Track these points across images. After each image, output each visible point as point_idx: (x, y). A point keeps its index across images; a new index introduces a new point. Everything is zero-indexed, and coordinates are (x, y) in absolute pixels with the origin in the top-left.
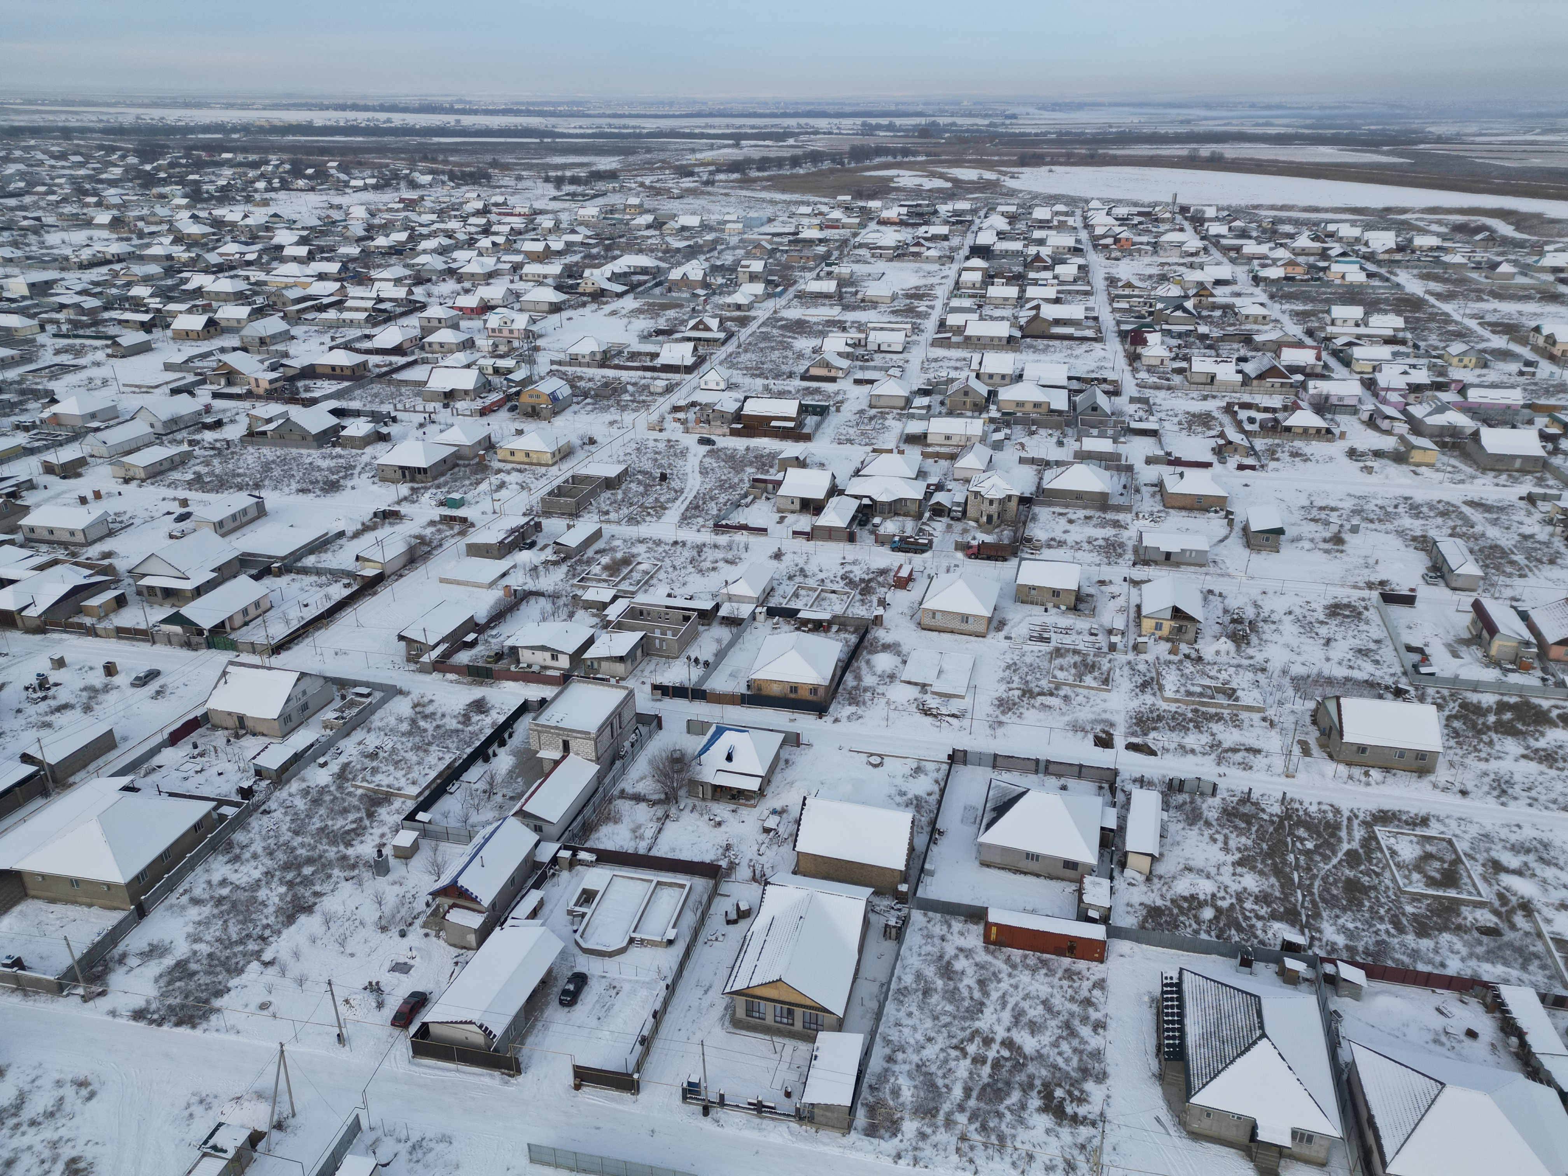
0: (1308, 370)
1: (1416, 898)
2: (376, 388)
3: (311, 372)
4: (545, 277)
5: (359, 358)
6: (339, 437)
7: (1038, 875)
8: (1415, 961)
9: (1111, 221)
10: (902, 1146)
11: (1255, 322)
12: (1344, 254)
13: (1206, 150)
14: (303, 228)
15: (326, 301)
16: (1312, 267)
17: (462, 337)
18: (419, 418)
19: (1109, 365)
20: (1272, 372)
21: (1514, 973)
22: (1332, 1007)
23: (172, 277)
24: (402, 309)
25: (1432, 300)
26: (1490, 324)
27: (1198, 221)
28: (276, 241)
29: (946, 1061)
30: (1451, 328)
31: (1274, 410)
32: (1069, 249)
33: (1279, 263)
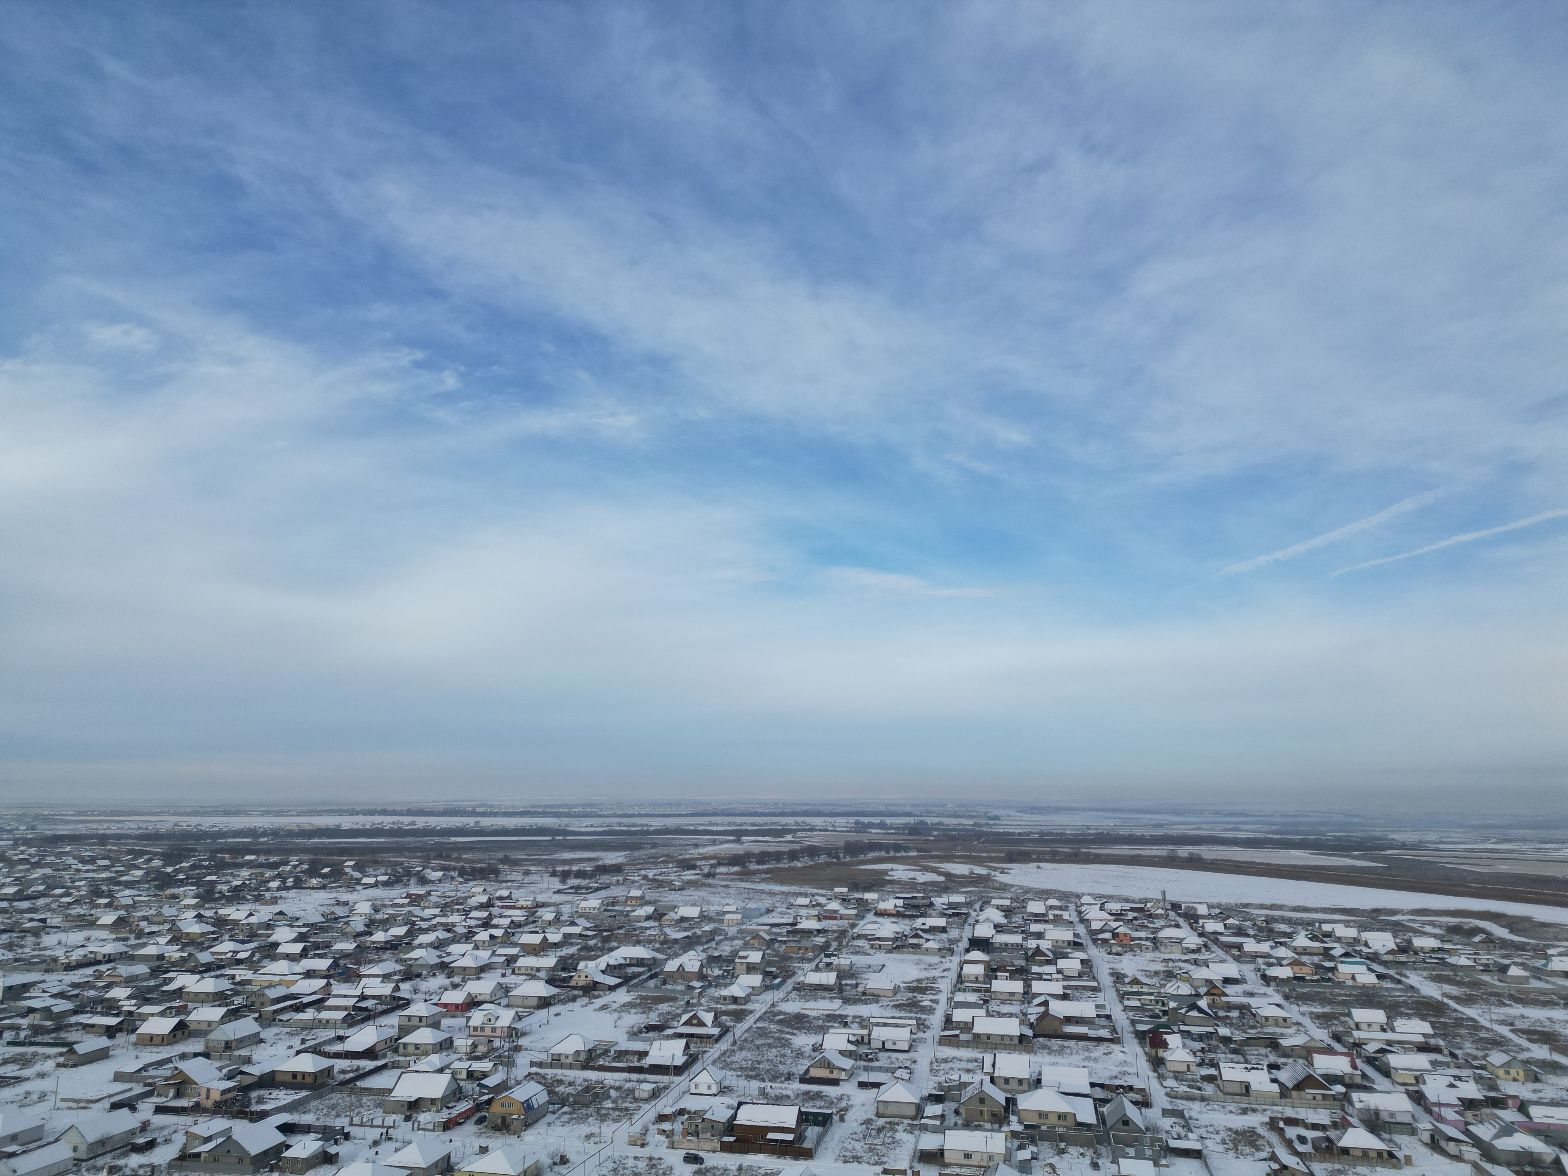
0: (1347, 1080)
2: (336, 1098)
3: (270, 1081)
4: (538, 970)
5: (325, 1063)
6: (280, 1159)
9: (1105, 915)
11: (1277, 1025)
12: (1346, 955)
13: (1183, 851)
14: (304, 925)
15: (306, 1000)
16: (1318, 967)
17: (441, 1036)
18: (375, 1134)
19: (1132, 1070)
20: (1310, 1082)
23: (157, 977)
24: (384, 1007)
26: (1522, 1031)
27: (1192, 918)
28: (273, 938)
30: (1483, 1035)
31: (1323, 1128)
32: (1069, 942)
33: (1284, 962)
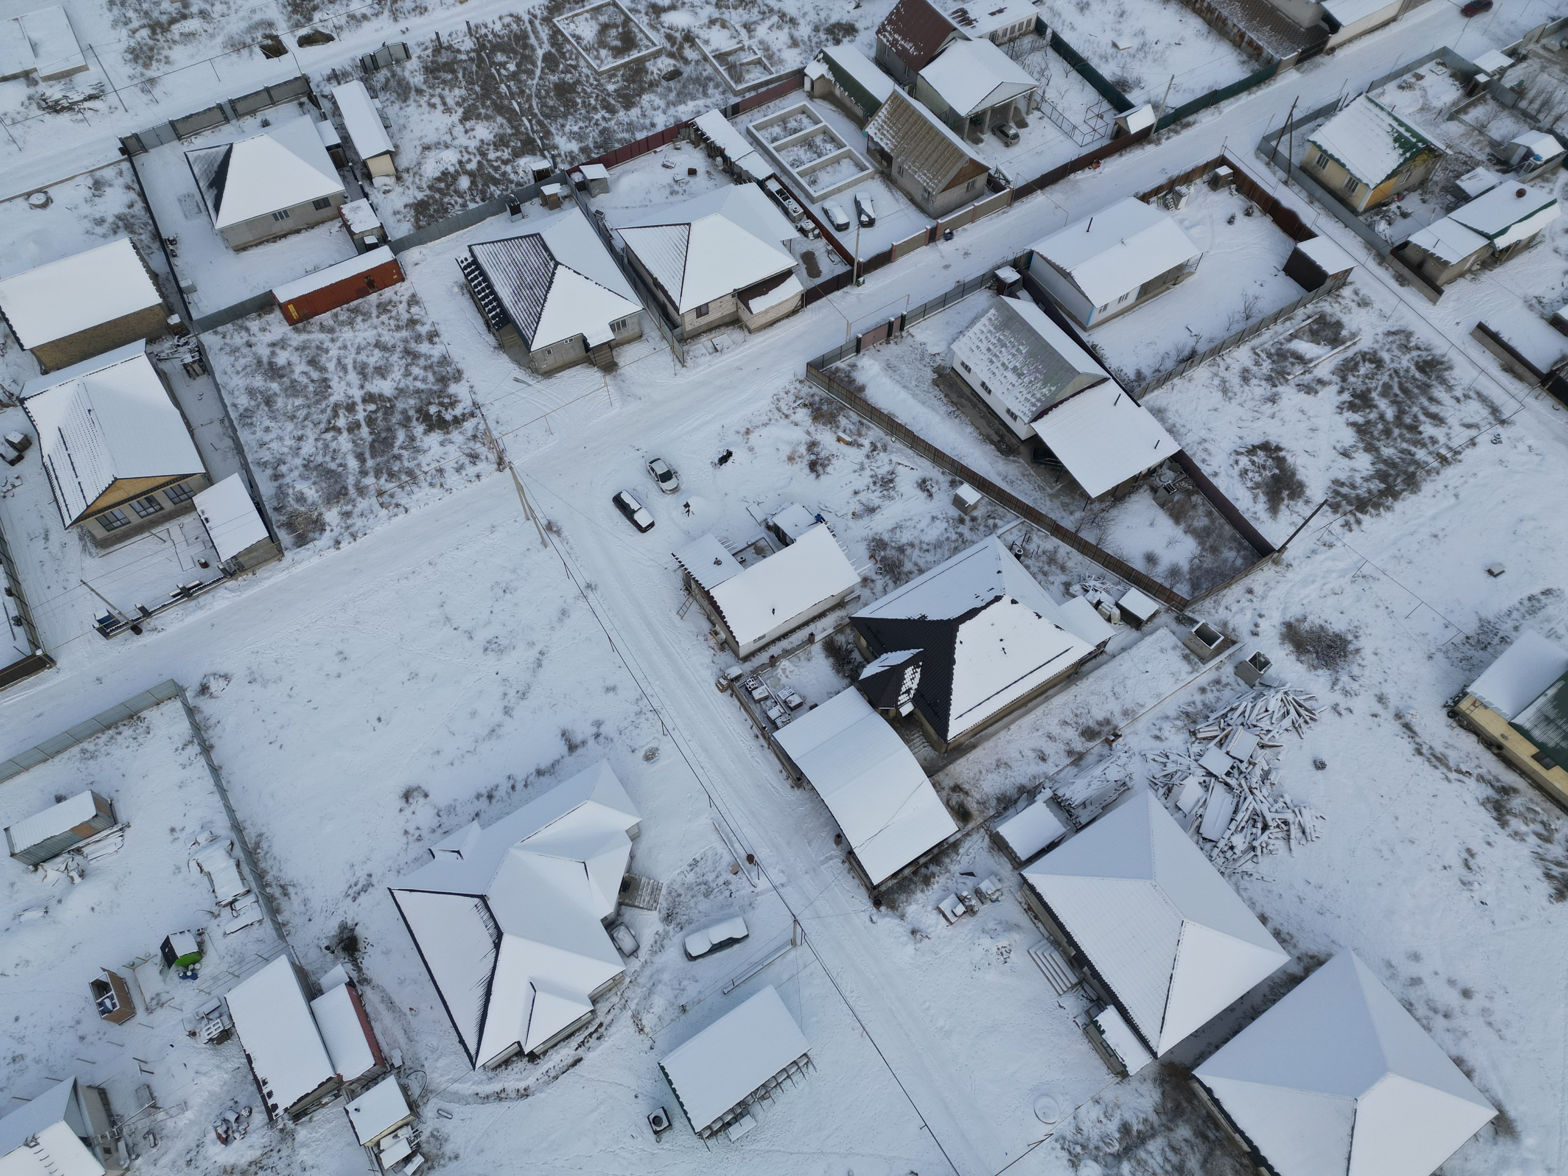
1: (611, 74)
7: (298, 231)
8: (633, 134)
10: (335, 534)
21: (701, 102)
22: (593, 209)
29: (326, 446)
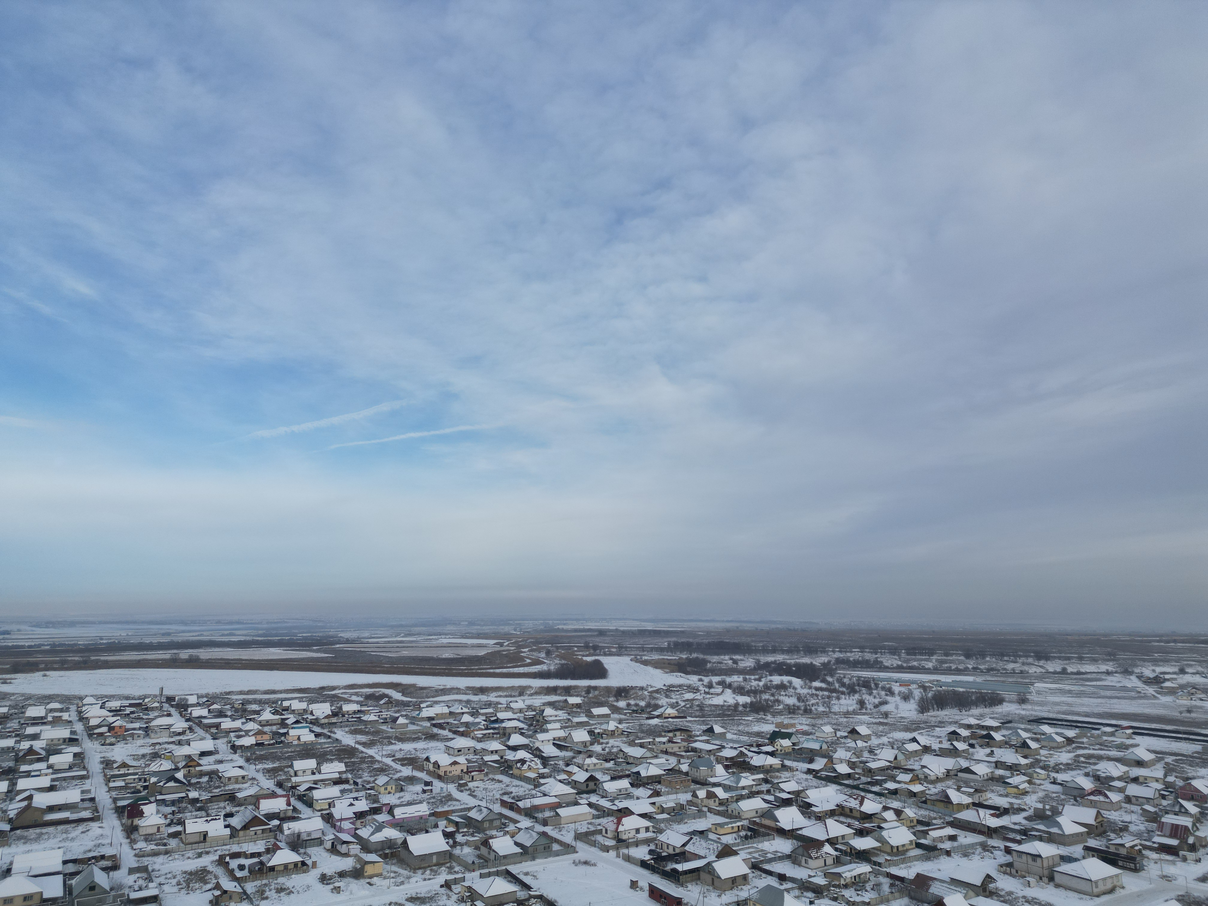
0: (282, 815)
9: (104, 712)
11: (237, 782)
12: (297, 722)
13: (184, 654)
16: (275, 734)
19: (107, 841)
20: (254, 821)
25: (360, 748)
26: (399, 760)
27: (182, 707)
31: (259, 855)
32: (64, 740)
33: (250, 734)
